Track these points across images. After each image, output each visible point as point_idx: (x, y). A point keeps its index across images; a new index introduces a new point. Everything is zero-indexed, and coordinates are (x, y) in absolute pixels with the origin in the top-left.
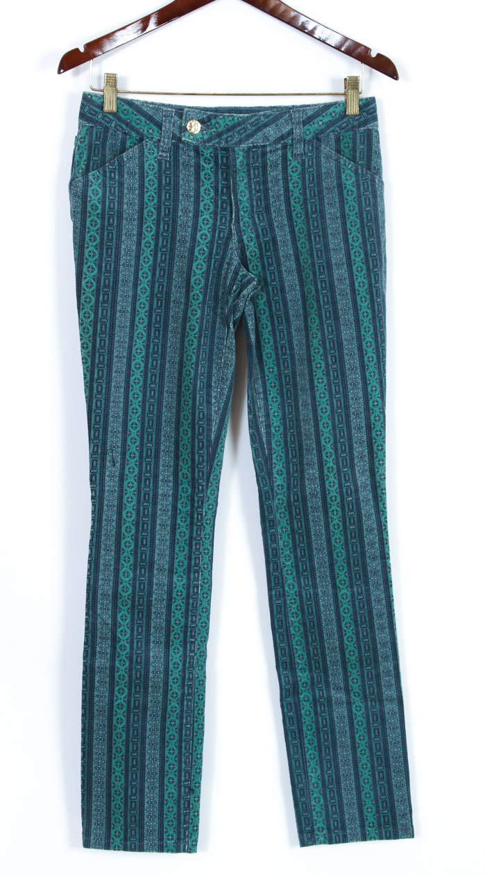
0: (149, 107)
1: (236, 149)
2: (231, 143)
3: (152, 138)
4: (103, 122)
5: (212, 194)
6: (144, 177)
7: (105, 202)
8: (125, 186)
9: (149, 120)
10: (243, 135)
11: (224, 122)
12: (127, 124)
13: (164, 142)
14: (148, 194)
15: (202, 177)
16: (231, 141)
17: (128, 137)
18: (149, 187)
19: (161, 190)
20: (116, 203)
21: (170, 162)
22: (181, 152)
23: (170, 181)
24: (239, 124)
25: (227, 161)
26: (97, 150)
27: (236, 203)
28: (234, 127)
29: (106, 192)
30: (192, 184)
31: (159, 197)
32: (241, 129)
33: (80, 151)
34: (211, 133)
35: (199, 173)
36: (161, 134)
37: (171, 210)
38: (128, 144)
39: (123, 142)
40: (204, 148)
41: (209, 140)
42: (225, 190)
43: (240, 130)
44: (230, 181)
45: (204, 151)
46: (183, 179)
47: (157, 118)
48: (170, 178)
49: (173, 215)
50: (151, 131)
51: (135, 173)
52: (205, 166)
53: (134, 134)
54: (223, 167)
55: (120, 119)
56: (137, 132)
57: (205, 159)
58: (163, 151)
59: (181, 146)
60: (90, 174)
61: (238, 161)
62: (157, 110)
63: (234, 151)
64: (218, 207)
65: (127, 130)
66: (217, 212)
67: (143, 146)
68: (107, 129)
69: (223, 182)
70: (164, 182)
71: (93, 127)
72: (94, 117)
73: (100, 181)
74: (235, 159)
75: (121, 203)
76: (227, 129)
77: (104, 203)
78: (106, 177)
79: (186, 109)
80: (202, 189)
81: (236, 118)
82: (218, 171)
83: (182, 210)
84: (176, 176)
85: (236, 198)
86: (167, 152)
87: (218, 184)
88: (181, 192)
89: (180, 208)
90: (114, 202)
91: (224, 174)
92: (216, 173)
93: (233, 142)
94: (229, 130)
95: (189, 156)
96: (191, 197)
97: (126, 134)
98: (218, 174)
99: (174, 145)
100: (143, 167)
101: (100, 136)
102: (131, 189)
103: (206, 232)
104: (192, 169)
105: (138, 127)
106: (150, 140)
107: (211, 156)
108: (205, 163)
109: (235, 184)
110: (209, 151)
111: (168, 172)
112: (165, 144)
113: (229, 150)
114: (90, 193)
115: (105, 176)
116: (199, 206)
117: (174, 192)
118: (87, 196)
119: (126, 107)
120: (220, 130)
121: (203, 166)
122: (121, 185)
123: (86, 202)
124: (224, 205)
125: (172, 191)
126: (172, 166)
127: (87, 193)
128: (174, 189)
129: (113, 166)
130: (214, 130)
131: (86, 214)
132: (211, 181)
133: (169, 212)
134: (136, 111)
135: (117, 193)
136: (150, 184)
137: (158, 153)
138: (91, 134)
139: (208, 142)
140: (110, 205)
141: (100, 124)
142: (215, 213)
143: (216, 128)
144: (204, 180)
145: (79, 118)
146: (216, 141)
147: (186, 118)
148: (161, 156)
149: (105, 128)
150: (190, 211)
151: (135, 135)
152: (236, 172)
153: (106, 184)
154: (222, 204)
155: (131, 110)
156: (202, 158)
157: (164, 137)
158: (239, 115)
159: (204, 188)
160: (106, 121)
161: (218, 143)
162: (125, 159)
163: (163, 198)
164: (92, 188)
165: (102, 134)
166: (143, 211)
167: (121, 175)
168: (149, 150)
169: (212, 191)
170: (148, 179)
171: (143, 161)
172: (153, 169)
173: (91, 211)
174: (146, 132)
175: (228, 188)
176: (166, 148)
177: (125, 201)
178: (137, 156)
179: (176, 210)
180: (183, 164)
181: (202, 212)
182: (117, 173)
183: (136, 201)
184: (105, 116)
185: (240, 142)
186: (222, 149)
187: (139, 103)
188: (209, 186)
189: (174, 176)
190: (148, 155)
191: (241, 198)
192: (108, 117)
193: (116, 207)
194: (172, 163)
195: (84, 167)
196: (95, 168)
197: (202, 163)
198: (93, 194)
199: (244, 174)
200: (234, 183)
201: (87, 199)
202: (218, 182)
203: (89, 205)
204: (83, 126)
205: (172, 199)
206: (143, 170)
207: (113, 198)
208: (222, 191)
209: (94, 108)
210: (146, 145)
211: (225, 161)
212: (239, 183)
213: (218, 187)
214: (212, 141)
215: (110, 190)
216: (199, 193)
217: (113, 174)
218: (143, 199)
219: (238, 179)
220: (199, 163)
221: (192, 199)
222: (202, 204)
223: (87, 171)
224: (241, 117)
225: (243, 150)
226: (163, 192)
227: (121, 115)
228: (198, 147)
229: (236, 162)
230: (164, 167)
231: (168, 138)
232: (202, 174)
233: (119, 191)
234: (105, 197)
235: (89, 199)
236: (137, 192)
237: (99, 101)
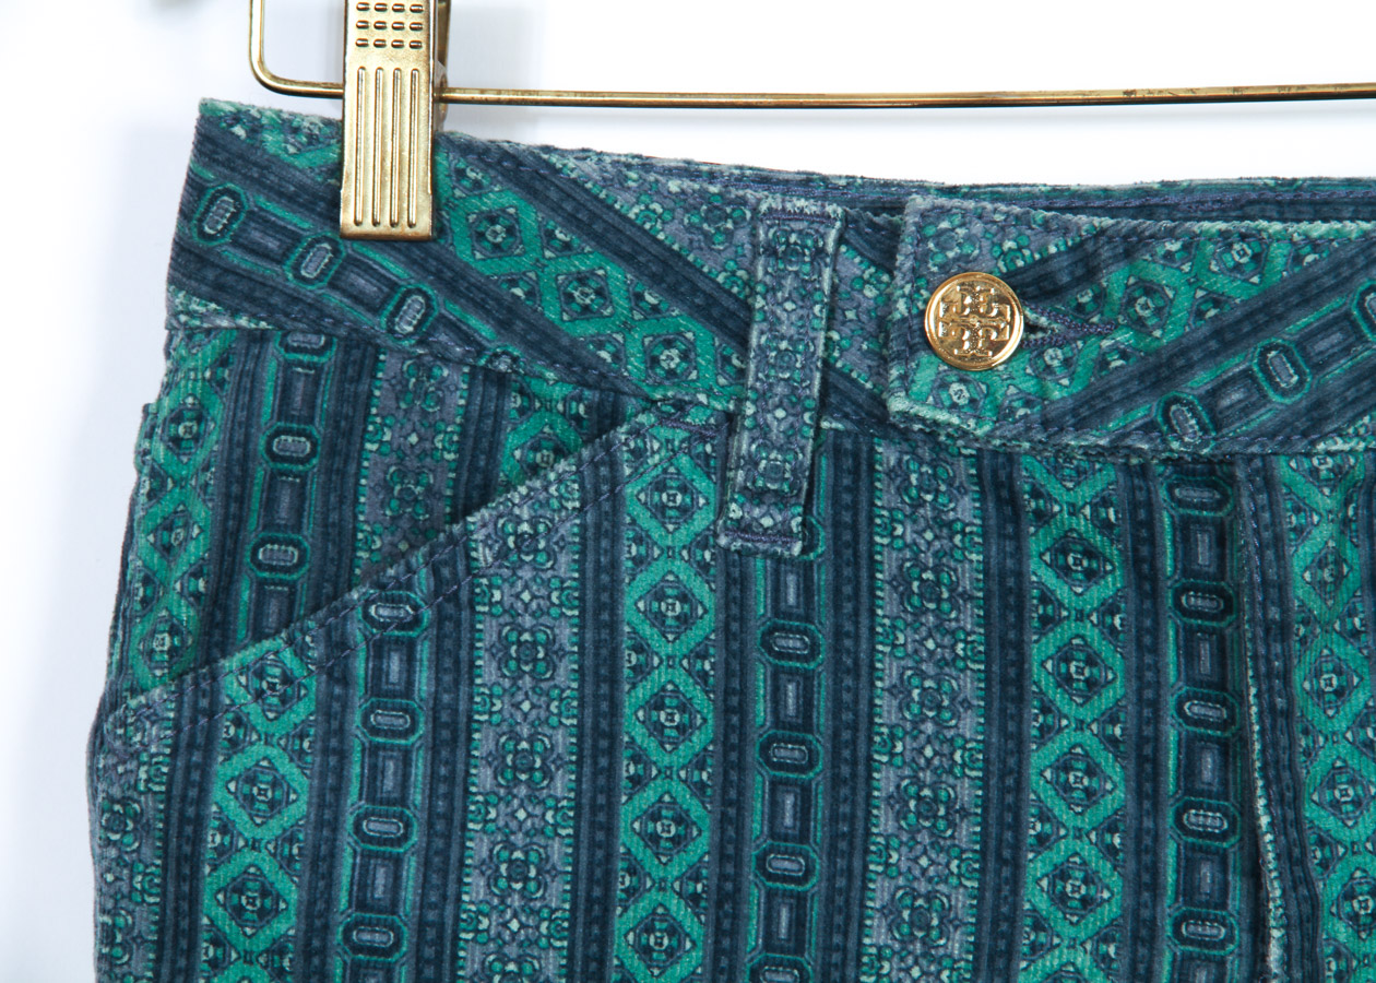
0: (658, 192)
1: (1285, 468)
2: (1241, 427)
3: (680, 406)
4: (335, 299)
5: (1117, 794)
6: (614, 681)
7: (333, 856)
8: (483, 742)
9: (656, 280)
10: (1339, 370)
11: (1194, 282)
12: (507, 317)
13: (762, 430)
14: (649, 796)
15: (1041, 674)
16: (1246, 410)
17: (515, 402)
18: (651, 745)
19: (741, 767)
20: (411, 869)
21: (806, 571)
22: (886, 498)
23: (806, 704)
24: (1305, 292)
25: (1221, 558)
26: (285, 500)
27: (1293, 859)
28: (1266, 313)
29: (339, 790)
30: (969, 725)
31: (723, 820)
32: (1325, 328)
33: (166, 506)
34: (1103, 363)
35: (1020, 647)
36: (742, 373)
37: (815, 911)
38: (514, 450)
39: (480, 439)
40: (1055, 470)
41: (1087, 410)
42: (1208, 764)
43: (1310, 335)
44: (1242, 698)
45: (1054, 488)
46: (900, 690)
47: (718, 268)
48: (807, 682)
49: (828, 949)
50: (671, 359)
51: (554, 653)
52: (1062, 591)
53: (553, 385)
54: (1192, 601)
55: (454, 281)
56: (575, 364)
57: (1061, 548)
58: (756, 496)
59: (887, 454)
60: (231, 663)
61: (1301, 556)
62: (716, 213)
63: (1269, 483)
64: (1155, 887)
65: (507, 354)
66: (1152, 925)
67: (613, 464)
68: (361, 354)
69: (1193, 709)
70: (761, 711)
71: (260, 338)
72: (267, 269)
73: (302, 711)
74: (1278, 542)
75: (444, 865)
76: (1217, 333)
77: (322, 863)
78: (345, 680)
79: (919, 202)
80: (1040, 760)
81: (1279, 253)
82: (1156, 631)
83: (890, 911)
84: (854, 669)
85: (1290, 822)
86: (781, 501)
87: (1156, 719)
88: (885, 781)
89: (880, 892)
90: (398, 861)
91: (1205, 650)
92: (1145, 645)
93: (1263, 417)
94: (1226, 337)
95: (943, 525)
96: (956, 813)
97: (501, 381)
98: (1156, 650)
99: (837, 452)
100: (613, 606)
101: (310, 402)
102: (517, 767)
104: (968, 618)
105: (584, 330)
106: (663, 419)
107: (1105, 526)
108: (1065, 572)
109: (1281, 717)
110: (1086, 492)
111: (792, 643)
112: (767, 446)
113: (1231, 479)
114: (222, 798)
115: (336, 672)
116: (1016, 882)
117: (836, 781)
118: (199, 822)
119: (501, 197)
120: (1163, 337)
121: (1045, 598)
122: (451, 734)
123: (194, 861)
124: (1207, 872)
125: (818, 777)
126: (823, 598)
127: (202, 799)
128: (837, 649)
129: (394, 601)
130: (1124, 337)
131: (192, 948)
132: (1107, 699)
133: (798, 923)
134: (572, 221)
135: (417, 797)
136: (657, 729)
137: (722, 509)
138: (249, 386)
139: (1081, 425)
140: (363, 882)
141: (316, 315)
142: (1140, 932)
143: (1138, 324)
144: (1059, 698)
145: (171, 281)
146: (1139, 414)
147: (922, 258)
148: (742, 528)
149: (348, 345)
150: (948, 921)
151: (559, 391)
152: (1283, 630)
153: (341, 732)
154: (1188, 867)
155: (531, 217)
156: (1037, 542)
157: (762, 397)
158: (1298, 229)
159: (1057, 747)
160: (358, 299)
161: (1148, 428)
162: (483, 555)
163: (756, 825)
164: (240, 763)
165: (327, 390)
166: (605, 921)
167: (455, 667)
168: (660, 486)
169: (1114, 770)
170: (643, 692)
171: (614, 565)
172: (685, 621)
173: (228, 926)
174: (635, 366)
175: (1232, 750)
176: (775, 472)
177: (478, 848)
178: (570, 529)
179: (846, 911)
180: (901, 581)
181: (1038, 926)
182: (424, 651)
183: (558, 851)
184: (355, 263)
185: (1315, 420)
186: (1186, 470)
187: (589, 166)
188: (1089, 739)
189: (837, 670)
190: (647, 521)
191: (1329, 823)
192: (367, 270)
193: (409, 894)
194: (823, 577)
195: (186, 613)
196: (272, 621)
197: (1040, 573)
198: (249, 800)
199: (1347, 651)
200: (1269, 711)
201: (197, 840)
202: (1155, 705)
203: (212, 881)
204: (191, 333)
205: (819, 832)
206: (613, 626)
207: (393, 828)
208: (1189, 770)
209: (276, 210)
210: (638, 454)
211: (1204, 555)
212: (1314, 713)
213: (1157, 740)
214: (1103, 414)
215: (374, 775)
216: (1019, 787)
217: (395, 665)
218: (610, 829)
219: (1301, 682)
220: (1020, 575)
221: (967, 832)
222: (1037, 867)
223: (215, 636)
224: (1315, 245)
225: (1339, 473)
226: (759, 784)
227: (464, 251)
228: (1011, 459)
229: (1281, 557)
230: (761, 606)
231: (794, 403)
232: (1041, 651)
233: (433, 777)
234: (335, 825)
235: (214, 839)
236: (562, 783)
237: (307, 163)
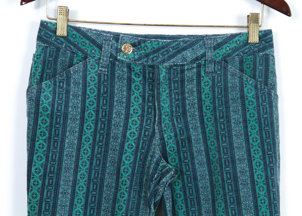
0: (92, 33)
1: (160, 66)
2: (156, 62)
3: (94, 57)
4: (56, 43)
5: (140, 101)
6: (86, 87)
7: (54, 105)
8: (71, 93)
9: (92, 43)
10: (166, 56)
11: (151, 46)
12: (75, 46)
13: (103, 60)
14: (90, 100)
15: (133, 88)
16: (156, 60)
17: (75, 55)
18: (90, 94)
19: (100, 97)
20: (63, 107)
21: (107, 75)
22: (117, 68)
23: (107, 90)
24: (163, 47)
25: (153, 76)
26: (50, 65)
27: (159, 109)
28: (159, 49)
29: (55, 98)
30: (125, 93)
31: (98, 102)
32: (165, 51)
33: (36, 65)
34: (141, 54)
35: (131, 85)
36: (101, 53)
37: (107, 113)
38: (75, 60)
39: (71, 59)
40: (135, 66)
41: (139, 59)
42: (151, 98)
43: (163, 52)
44: (154, 91)
45: (135, 67)
46: (117, 89)
47: (99, 41)
48: (107, 88)
49: (109, 117)
50: (93, 51)
52: (136, 79)
53: (80, 54)
54: (149, 80)
55: (69, 41)
56: (82, 51)
57: (136, 74)
58: (102, 67)
59: (117, 63)
60: (43, 83)
61: (162, 76)
62: (99, 35)
63: (158, 68)
64: (144, 111)
65: (75, 50)
66: (144, 115)
67: (87, 63)
68: (58, 49)
69: (149, 92)
70: (102, 91)
71: (47, 47)
72: (48, 39)
73: (51, 89)
74: (159, 74)
75: (67, 106)
76: (153, 51)
77: (53, 106)
78: (56, 85)
79: (121, 35)
80: (132, 97)
81: (160, 43)
82: (146, 84)
83: (116, 113)
84: (113, 87)
85: (159, 105)
86: (105, 68)
87: (145, 93)
88: (116, 99)
89: (115, 111)
90: (61, 106)
91: (151, 86)
92: (144, 85)
93: (158, 61)
94: (154, 52)
95: (123, 71)
96: (123, 103)
97: (74, 53)
98: (145, 86)
99: (111, 63)
100: (86, 79)
101: (53, 54)
102: (75, 96)
103: (134, 131)
104: (125, 81)
105: (84, 48)
106: (92, 58)
107: (140, 72)
108: (136, 77)
109: (159, 93)
110: (139, 68)
111: (106, 83)
112: (104, 62)
113: (154, 67)
114: (42, 98)
115: (55, 85)
116: (129, 110)
117: (110, 99)
118: (39, 100)
119: (75, 32)
120: (148, 51)
121: (134, 80)
122: (68, 92)
123: (39, 105)
124: (150, 110)
125: (108, 98)
126: (109, 79)
127: (40, 98)
128: (110, 96)
129: (62, 77)
130: (143, 51)
131: (38, 114)
132: (140, 91)
133: (105, 114)
134: (82, 35)
135: (64, 99)
136: (91, 92)
137: (98, 68)
138: (46, 52)
139: (138, 61)
140: (58, 108)
141: (53, 45)
142: (142, 116)
143: (145, 50)
144: (135, 91)
145: (37, 40)
146: (145, 60)
147: (121, 42)
148: (101, 70)
149: (57, 48)
150: (122, 114)
151: (81, 54)
152: (159, 84)
153: (55, 91)
154: (148, 109)
155: (78, 35)
156: (133, 73)
157: (103, 56)
158: (163, 40)
159: (134, 96)
160: (58, 43)
161: (146, 61)
162: (72, 72)
163: (101, 103)
164: (44, 94)
165: (55, 53)
166: (84, 113)
167: (68, 84)
168: (92, 65)
169: (140, 99)
170: (89, 88)
171: (86, 74)
172: (94, 80)
173: (42, 112)
174: (89, 52)
175: (153, 97)
176: (105, 64)
177: (71, 105)
178: (81, 70)
179: (111, 113)
180: (118, 77)
181: (132, 115)
182: (65, 83)
183: (79, 105)
184: (58, 39)
185: (163, 61)
186: (149, 66)
187: (85, 29)
188: (138, 95)
189: (111, 87)
190: (90, 69)
191: (163, 105)
192: (59, 40)
193: (63, 109)
194: (109, 76)
195: (38, 77)
196: (48, 79)
197: (133, 77)
198: (45, 98)
199: (166, 87)
200: (157, 93)
201: (39, 102)
202: (145, 92)
203: (41, 107)
204: (39, 46)
205: (108, 104)
206: (86, 81)
207: (61, 102)
208: (148, 99)
209: (49, 33)
210: (89, 62)
211: (151, 75)
212: (162, 93)
213: (145, 95)
214: (141, 60)
215: (59, 96)
216: (130, 100)
217: (61, 84)
218: (85, 103)
219: (161, 90)
220: (131, 77)
221: (124, 105)
222: (132, 109)
223: (41, 80)
224: (164, 42)
225: (166, 67)
226: (102, 99)
227: (70, 38)
228: (130, 64)
229: (159, 76)
230: (102, 79)
231: (107, 57)
232: (133, 85)
233: (66, 97)
234: (55, 101)
235: (41, 102)
236: (80, 98)
237: (53, 27)
